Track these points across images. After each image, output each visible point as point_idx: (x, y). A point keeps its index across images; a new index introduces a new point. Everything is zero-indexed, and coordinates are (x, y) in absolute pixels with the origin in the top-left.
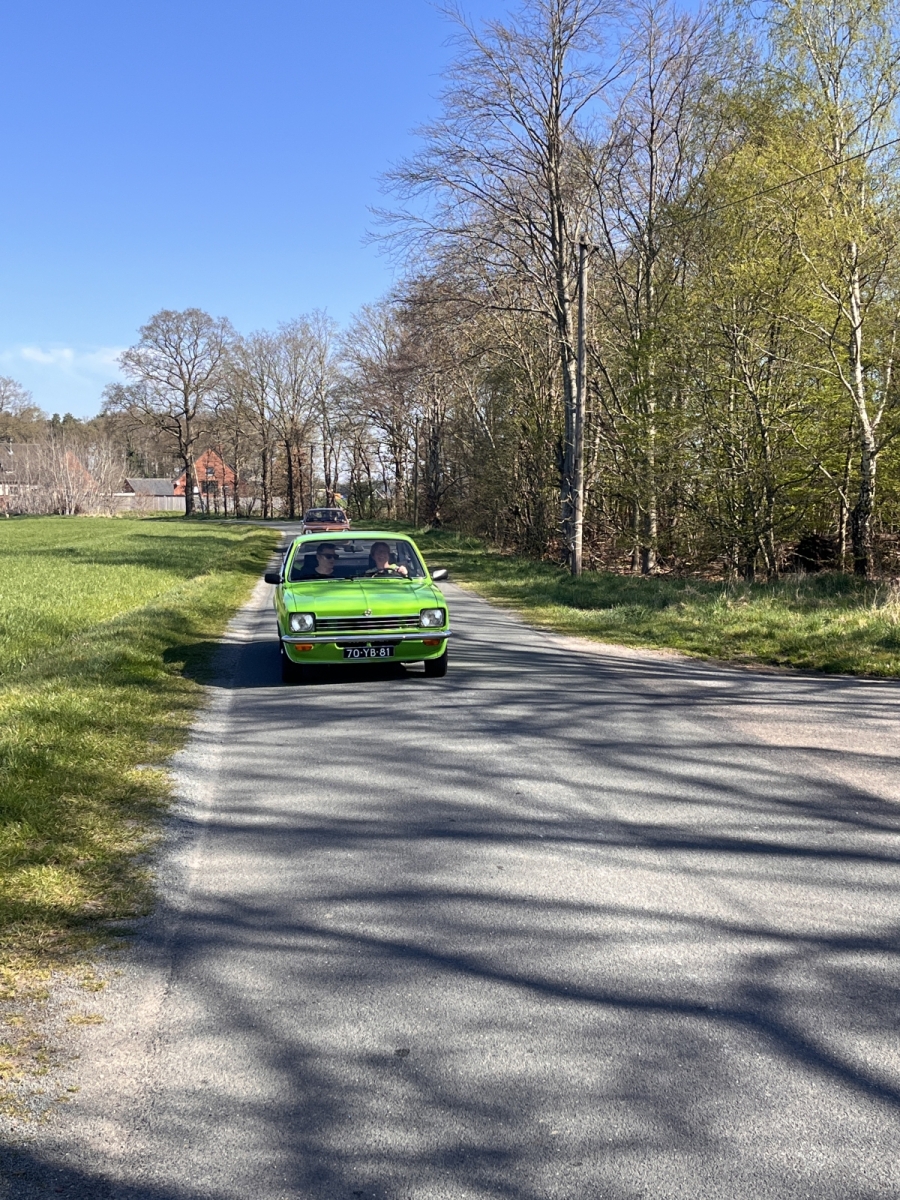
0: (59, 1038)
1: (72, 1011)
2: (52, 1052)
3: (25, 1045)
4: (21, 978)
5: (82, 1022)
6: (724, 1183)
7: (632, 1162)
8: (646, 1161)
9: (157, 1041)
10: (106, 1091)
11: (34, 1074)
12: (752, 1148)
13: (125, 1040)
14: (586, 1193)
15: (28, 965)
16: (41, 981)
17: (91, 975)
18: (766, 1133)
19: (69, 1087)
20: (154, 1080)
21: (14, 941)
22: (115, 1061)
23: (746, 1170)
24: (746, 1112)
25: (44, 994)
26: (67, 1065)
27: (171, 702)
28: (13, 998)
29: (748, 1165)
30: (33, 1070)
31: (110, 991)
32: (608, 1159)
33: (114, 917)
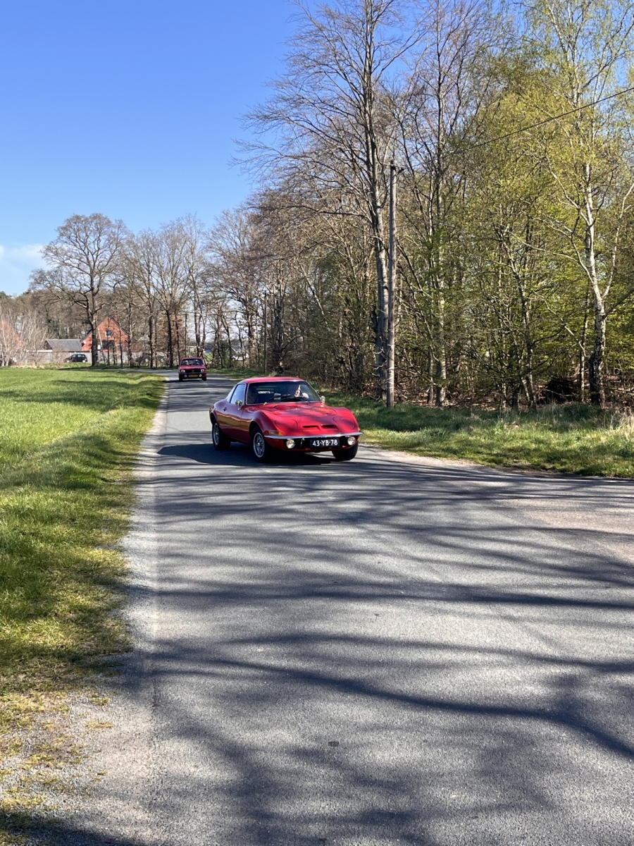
0: (84, 738)
1: (88, 720)
2: (80, 748)
3: (60, 743)
4: (45, 698)
5: (98, 727)
6: (581, 829)
7: (513, 815)
8: (523, 814)
9: (155, 739)
10: (126, 773)
11: (71, 763)
12: (596, 804)
13: (131, 739)
14: (485, 837)
15: (49, 687)
16: (60, 699)
17: (96, 694)
18: (603, 794)
19: (98, 772)
20: (159, 766)
21: (36, 671)
22: (128, 753)
23: (595, 819)
24: (587, 780)
25: (66, 708)
26: (94, 756)
27: (112, 501)
28: (43, 711)
29: (595, 816)
30: (70, 760)
31: (113, 705)
32: (495, 814)
33: (104, 653)
